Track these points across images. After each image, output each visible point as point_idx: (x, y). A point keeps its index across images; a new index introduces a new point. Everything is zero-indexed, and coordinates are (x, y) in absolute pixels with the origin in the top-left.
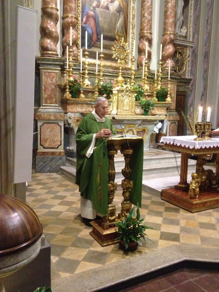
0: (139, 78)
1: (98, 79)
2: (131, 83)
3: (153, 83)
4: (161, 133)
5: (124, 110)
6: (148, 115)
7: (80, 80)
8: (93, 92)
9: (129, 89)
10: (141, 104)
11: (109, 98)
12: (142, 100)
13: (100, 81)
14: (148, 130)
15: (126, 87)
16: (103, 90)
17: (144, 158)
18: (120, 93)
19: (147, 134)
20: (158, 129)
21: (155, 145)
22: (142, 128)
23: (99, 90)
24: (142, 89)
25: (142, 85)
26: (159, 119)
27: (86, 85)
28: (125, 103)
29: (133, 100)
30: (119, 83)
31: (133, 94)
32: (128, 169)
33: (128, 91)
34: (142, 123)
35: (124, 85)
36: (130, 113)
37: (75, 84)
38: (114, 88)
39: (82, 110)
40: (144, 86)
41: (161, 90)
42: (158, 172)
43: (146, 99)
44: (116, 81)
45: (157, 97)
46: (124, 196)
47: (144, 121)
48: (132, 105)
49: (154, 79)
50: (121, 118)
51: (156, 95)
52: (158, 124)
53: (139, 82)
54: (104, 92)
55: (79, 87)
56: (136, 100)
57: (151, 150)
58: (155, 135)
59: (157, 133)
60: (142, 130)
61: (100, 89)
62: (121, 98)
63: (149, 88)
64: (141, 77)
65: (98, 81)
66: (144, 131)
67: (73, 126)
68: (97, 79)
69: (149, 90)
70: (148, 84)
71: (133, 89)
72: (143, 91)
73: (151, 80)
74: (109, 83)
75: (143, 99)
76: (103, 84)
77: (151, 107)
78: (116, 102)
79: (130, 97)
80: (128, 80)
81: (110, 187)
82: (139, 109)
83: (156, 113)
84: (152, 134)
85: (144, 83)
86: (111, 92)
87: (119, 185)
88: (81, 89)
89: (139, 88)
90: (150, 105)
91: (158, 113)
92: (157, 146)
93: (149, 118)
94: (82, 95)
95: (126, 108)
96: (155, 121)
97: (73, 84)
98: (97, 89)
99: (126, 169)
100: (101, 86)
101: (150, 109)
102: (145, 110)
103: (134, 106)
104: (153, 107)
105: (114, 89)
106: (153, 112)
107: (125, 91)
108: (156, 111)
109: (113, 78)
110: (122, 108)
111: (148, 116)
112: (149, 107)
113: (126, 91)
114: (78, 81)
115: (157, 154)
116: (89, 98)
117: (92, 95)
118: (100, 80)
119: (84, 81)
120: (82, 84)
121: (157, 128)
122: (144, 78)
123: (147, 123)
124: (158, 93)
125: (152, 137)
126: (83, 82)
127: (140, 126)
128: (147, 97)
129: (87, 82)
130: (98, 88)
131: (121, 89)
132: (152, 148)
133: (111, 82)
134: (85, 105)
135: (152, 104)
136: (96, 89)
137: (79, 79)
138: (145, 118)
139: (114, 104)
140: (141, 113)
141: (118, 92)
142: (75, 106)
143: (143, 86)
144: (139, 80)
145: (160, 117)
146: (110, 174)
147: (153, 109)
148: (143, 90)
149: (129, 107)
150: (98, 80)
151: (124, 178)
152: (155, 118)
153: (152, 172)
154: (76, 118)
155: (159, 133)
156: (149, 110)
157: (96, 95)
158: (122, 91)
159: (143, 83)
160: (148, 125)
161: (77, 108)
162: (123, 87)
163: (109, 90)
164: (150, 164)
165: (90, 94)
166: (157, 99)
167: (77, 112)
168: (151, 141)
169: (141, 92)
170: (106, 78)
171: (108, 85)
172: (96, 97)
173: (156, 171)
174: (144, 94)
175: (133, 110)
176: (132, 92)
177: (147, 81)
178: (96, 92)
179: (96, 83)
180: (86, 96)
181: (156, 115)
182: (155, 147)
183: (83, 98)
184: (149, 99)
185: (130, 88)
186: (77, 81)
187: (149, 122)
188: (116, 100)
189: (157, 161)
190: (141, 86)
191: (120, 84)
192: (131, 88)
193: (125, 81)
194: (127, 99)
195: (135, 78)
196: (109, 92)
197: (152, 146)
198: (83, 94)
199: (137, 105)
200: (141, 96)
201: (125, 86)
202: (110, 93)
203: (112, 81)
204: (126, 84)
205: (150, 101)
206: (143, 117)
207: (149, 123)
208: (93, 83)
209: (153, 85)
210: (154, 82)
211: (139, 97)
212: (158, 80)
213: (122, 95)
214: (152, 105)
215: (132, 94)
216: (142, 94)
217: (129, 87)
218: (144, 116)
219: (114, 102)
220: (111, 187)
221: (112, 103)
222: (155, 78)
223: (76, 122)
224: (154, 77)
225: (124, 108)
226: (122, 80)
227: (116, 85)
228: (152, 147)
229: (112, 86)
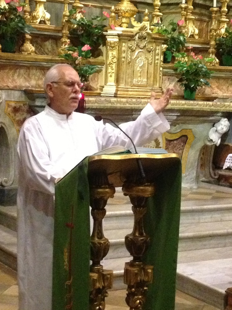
0: (172, 7)
1: (71, 6)
2: (153, 18)
3: (207, 19)
4: (228, 145)
5: (134, 85)
6: (194, 100)
7: (25, 9)
8: (56, 40)
9: (148, 34)
10: (179, 70)
11: (96, 53)
12: (179, 62)
13: (75, 10)
14: (195, 137)
15: (139, 28)
16: (82, 34)
17: (183, 208)
18: (125, 43)
19: (192, 146)
20: (219, 133)
21: (213, 175)
22: (179, 131)
23: (71, 33)
24: (180, 33)
25: (180, 24)
26: (223, 109)
27: (38, 21)
28: (138, 69)
29: (157, 61)
30: (124, 17)
31: (157, 45)
32: (141, 234)
33: (145, 39)
34: (180, 118)
35: (134, 23)
36: (149, 94)
37: (12, 16)
38: (111, 29)
39: (27, 84)
40: (185, 27)
41: (227, 36)
42: (218, 244)
43: (191, 59)
44: (115, 13)
45: (218, 55)
46: (130, 304)
47: (184, 113)
48: (154, 72)
49: (211, 9)
50: (127, 105)
51: (215, 49)
52: (219, 121)
53: (174, 15)
54: (83, 40)
55: (20, 25)
56: (165, 61)
57: (202, 188)
58: (213, 150)
59: (218, 145)
60: (179, 135)
61: (75, 30)
62: (127, 54)
63: (197, 31)
64: (177, 4)
65: (70, 12)
66: (184, 139)
67: (4, 124)
68: (67, 6)
69: (197, 37)
70: (195, 22)
71: (158, 33)
72: (182, 38)
73: (204, 11)
74: (97, 17)
75: (183, 60)
76: (82, 18)
77: (201, 80)
78: (114, 66)
79: (150, 52)
80: (147, 11)
81: (94, 279)
82: (174, 83)
83: (214, 95)
84: (205, 148)
85: (185, 18)
86: (103, 39)
87: (119, 276)
88: (26, 30)
89: (174, 30)
90: (199, 75)
91: (220, 94)
92: (216, 177)
93: (197, 107)
94: (29, 47)
95: (139, 79)
96: (212, 113)
97: (6, 18)
98: (66, 31)
99: (137, 234)
100: (78, 24)
101: (200, 83)
102: (187, 87)
103: (159, 75)
104: (208, 80)
105: (110, 32)
106: (208, 91)
107: (137, 37)
108: (216, 90)
109: (107, 6)
110: (130, 80)
111: (195, 102)
112: (197, 79)
113: (139, 38)
114: (18, 9)
115: (216, 199)
116: (47, 54)
117: (55, 46)
118: (75, 8)
119: (33, 9)
120: (29, 17)
121: (216, 131)
122: (186, 5)
123: (190, 118)
124: (219, 45)
125: (203, 154)
126: (30, 13)
127: (175, 126)
128: (192, 54)
129: (41, 13)
130: (69, 30)
131: (127, 31)
132: (202, 181)
133: (102, 14)
134: (34, 71)
135: (206, 72)
136: (64, 32)
137: (22, 4)
138: (186, 106)
139: (110, 70)
140: (176, 94)
141: (119, 40)
142: (11, 73)
143: (184, 25)
144: (173, 11)
145: (224, 106)
146: (95, 247)
147: (207, 84)
148: (183, 35)
149: (147, 78)
150: (71, 8)
151: (132, 258)
152: (212, 108)
153: (204, 243)
154: (13, 104)
155: (220, 144)
156: (198, 85)
157: (63, 47)
158: (131, 37)
159: (183, 19)
160: (194, 124)
161: (16, 77)
162: (132, 27)
163: (96, 35)
164: (199, 223)
165: (48, 45)
166: (217, 60)
167: (16, 87)
168: (202, 165)
169: (177, 40)
170: (90, 4)
171: (95, 23)
172: (63, 50)
173: (213, 242)
174: (186, 45)
175: (157, 86)
176: (155, 40)
177: (193, 13)
178: (63, 40)
179: (65, 16)
180: (40, 49)
181: (215, 98)
182: (212, 180)
183: (30, 54)
184: (197, 58)
185: (150, 29)
186: (15, 9)
187: (198, 116)
188: (115, 60)
189: (217, 216)
190: (178, 25)
191: (124, 20)
192: (152, 30)
193: (139, 12)
194: (143, 58)
195: (162, 5)
196: (98, 39)
197: (205, 176)
198: (32, 42)
199: (167, 72)
200: (178, 51)
201: (137, 26)
202: (100, 41)
203: (105, 13)
204: (140, 20)
205: (201, 63)
206: (183, 105)
207: (198, 119)
208: (56, 17)
209: (208, 22)
210: (210, 18)
211: (172, 53)
212: (220, 11)
213: (130, 48)
214: (206, 75)
215: (154, 44)
216: (181, 46)
217: (148, 28)
218: (183, 102)
219: (110, 64)
220: (98, 280)
221: (104, 67)
222: (213, 7)
223: (12, 114)
224: (211, 5)
225: (134, 80)
226: (130, 10)
227: (115, 22)
228: (204, 179)
229: (105, 23)
